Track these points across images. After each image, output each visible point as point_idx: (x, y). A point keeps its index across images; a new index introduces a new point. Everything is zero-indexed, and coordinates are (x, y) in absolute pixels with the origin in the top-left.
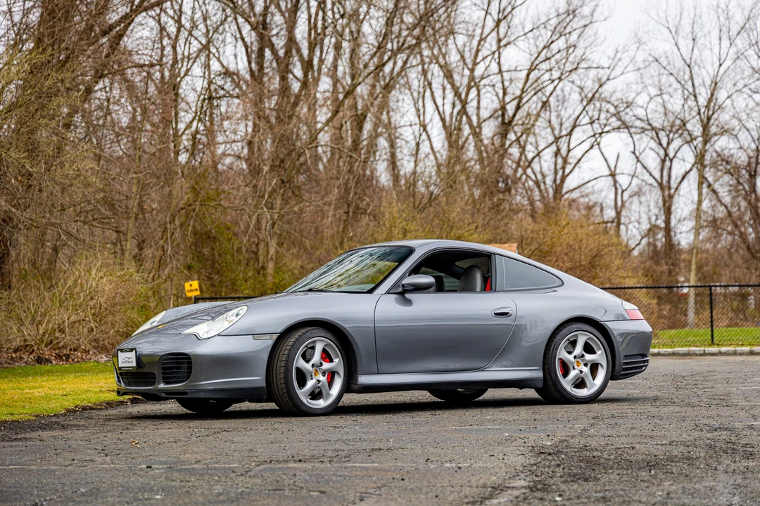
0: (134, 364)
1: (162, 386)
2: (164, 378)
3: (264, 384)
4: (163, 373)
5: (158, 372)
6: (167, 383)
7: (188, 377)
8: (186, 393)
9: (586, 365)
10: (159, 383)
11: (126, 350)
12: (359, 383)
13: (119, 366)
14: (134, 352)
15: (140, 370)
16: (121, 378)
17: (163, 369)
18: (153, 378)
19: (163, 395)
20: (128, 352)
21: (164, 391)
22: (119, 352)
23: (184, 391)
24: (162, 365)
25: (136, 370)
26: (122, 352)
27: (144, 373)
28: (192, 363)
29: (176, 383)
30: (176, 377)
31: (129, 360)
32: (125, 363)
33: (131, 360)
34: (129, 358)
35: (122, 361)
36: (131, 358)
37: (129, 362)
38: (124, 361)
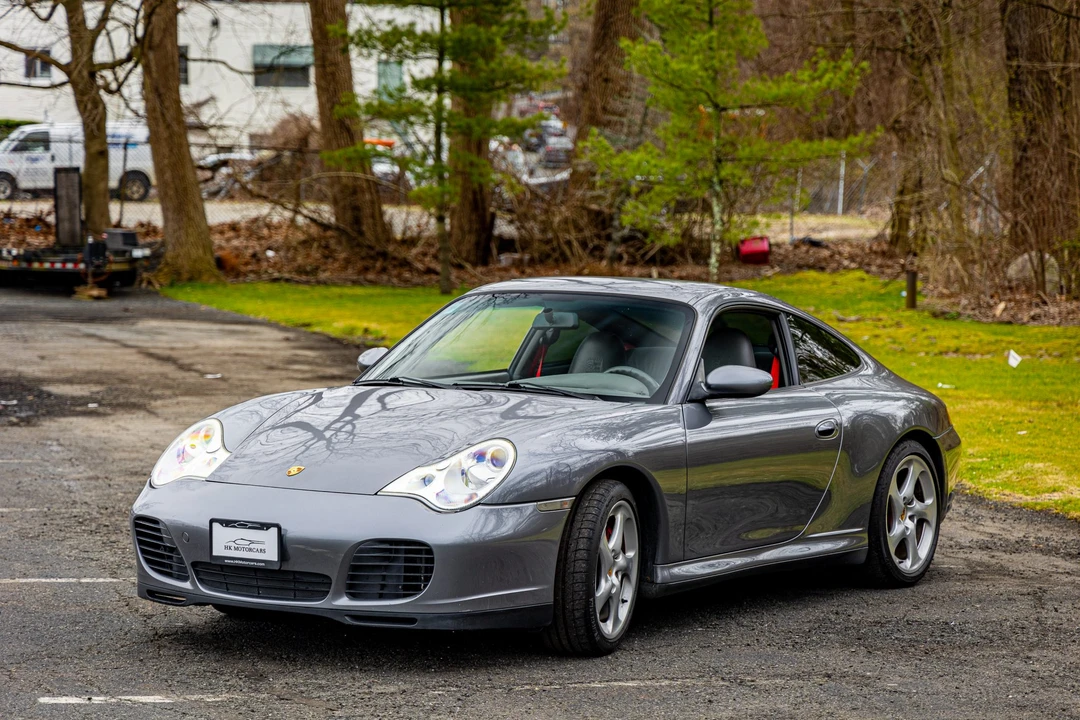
0: (272, 554)
1: (344, 602)
2: (350, 587)
3: (549, 599)
4: (352, 577)
5: (334, 573)
6: (354, 596)
7: (418, 589)
8: (412, 621)
9: (911, 518)
10: (338, 595)
11: (243, 525)
12: (659, 580)
13: (214, 554)
14: (274, 531)
15: (285, 567)
16: (191, 572)
17: (354, 568)
18: (318, 585)
19: (348, 621)
20: (250, 528)
21: (353, 613)
22: (216, 526)
23: (407, 616)
24: (353, 561)
25: (277, 568)
26: (226, 526)
27: (295, 572)
28: (431, 561)
29: (381, 597)
30: (383, 587)
31: (252, 546)
32: (236, 549)
33: (259, 547)
34: (252, 542)
35: (226, 544)
36: (258, 542)
37: (250, 550)
38: (233, 545)
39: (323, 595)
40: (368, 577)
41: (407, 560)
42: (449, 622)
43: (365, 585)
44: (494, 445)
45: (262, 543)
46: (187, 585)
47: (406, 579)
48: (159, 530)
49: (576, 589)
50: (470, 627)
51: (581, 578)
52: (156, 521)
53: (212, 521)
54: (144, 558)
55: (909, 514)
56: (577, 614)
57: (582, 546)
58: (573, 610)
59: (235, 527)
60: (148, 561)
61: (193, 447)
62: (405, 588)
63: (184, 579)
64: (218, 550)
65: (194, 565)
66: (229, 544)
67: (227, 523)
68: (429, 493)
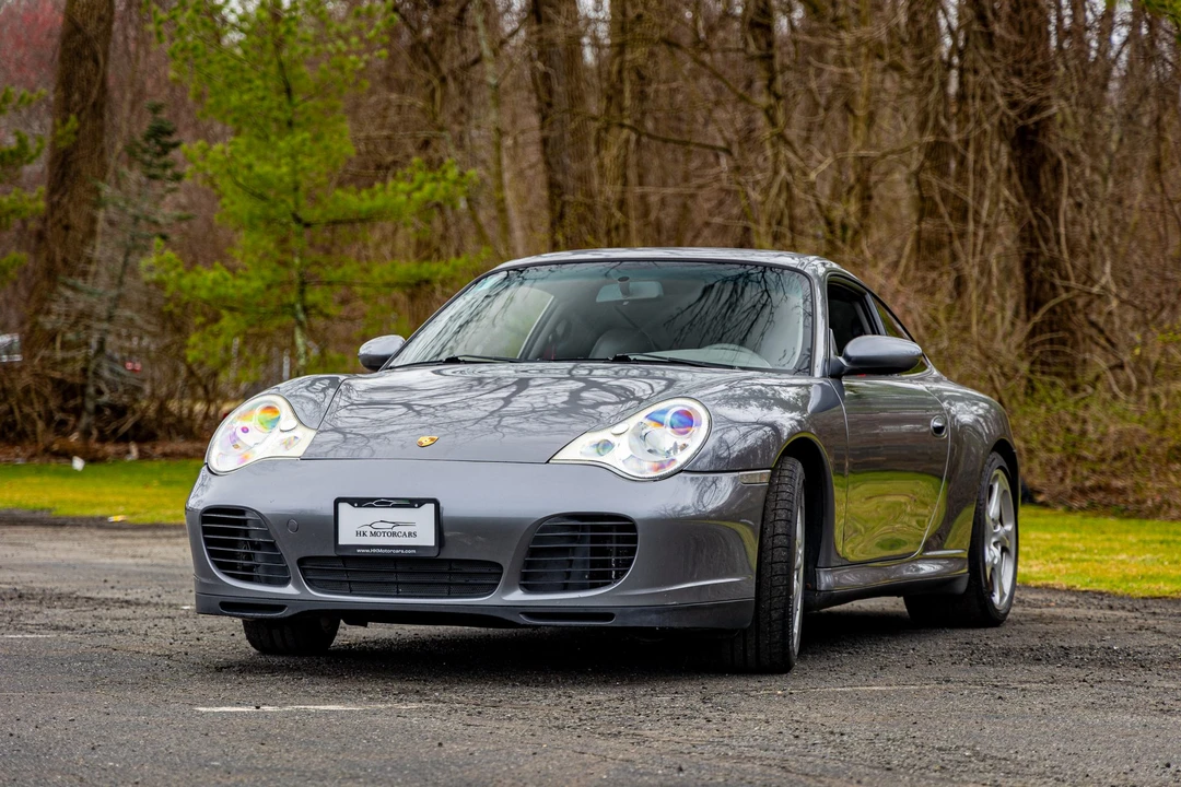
0: (426, 537)
1: (518, 596)
2: (525, 576)
3: (751, 593)
4: (528, 564)
5: (509, 560)
6: (528, 589)
8: (608, 616)
9: (996, 544)
10: (509, 588)
11: (384, 503)
12: (823, 587)
13: (340, 543)
14: (431, 507)
15: (443, 556)
16: (295, 570)
17: (533, 552)
18: (484, 575)
19: (525, 620)
20: (394, 506)
21: (532, 610)
22: (343, 507)
23: (600, 611)
24: (533, 543)
25: (433, 554)
26: (359, 506)
27: (451, 561)
28: (634, 540)
29: (566, 588)
30: (568, 575)
31: (396, 529)
32: (375, 534)
33: (407, 529)
34: (396, 524)
35: (355, 529)
36: (406, 524)
37: (394, 534)
38: (369, 529)
39: (491, 588)
40: (545, 564)
41: (594, 539)
42: (654, 616)
43: (546, 574)
44: (674, 406)
45: (412, 524)
46: (290, 590)
47: (593, 564)
48: (244, 522)
49: (775, 583)
50: (675, 625)
51: (782, 569)
52: (241, 511)
53: (337, 501)
54: (215, 562)
55: (994, 540)
56: (775, 615)
57: (780, 531)
58: (771, 610)
59: (373, 506)
60: (220, 566)
61: (245, 430)
62: (593, 576)
63: (284, 583)
64: (347, 537)
65: (301, 562)
66: (362, 529)
67: (360, 502)
68: (614, 458)
